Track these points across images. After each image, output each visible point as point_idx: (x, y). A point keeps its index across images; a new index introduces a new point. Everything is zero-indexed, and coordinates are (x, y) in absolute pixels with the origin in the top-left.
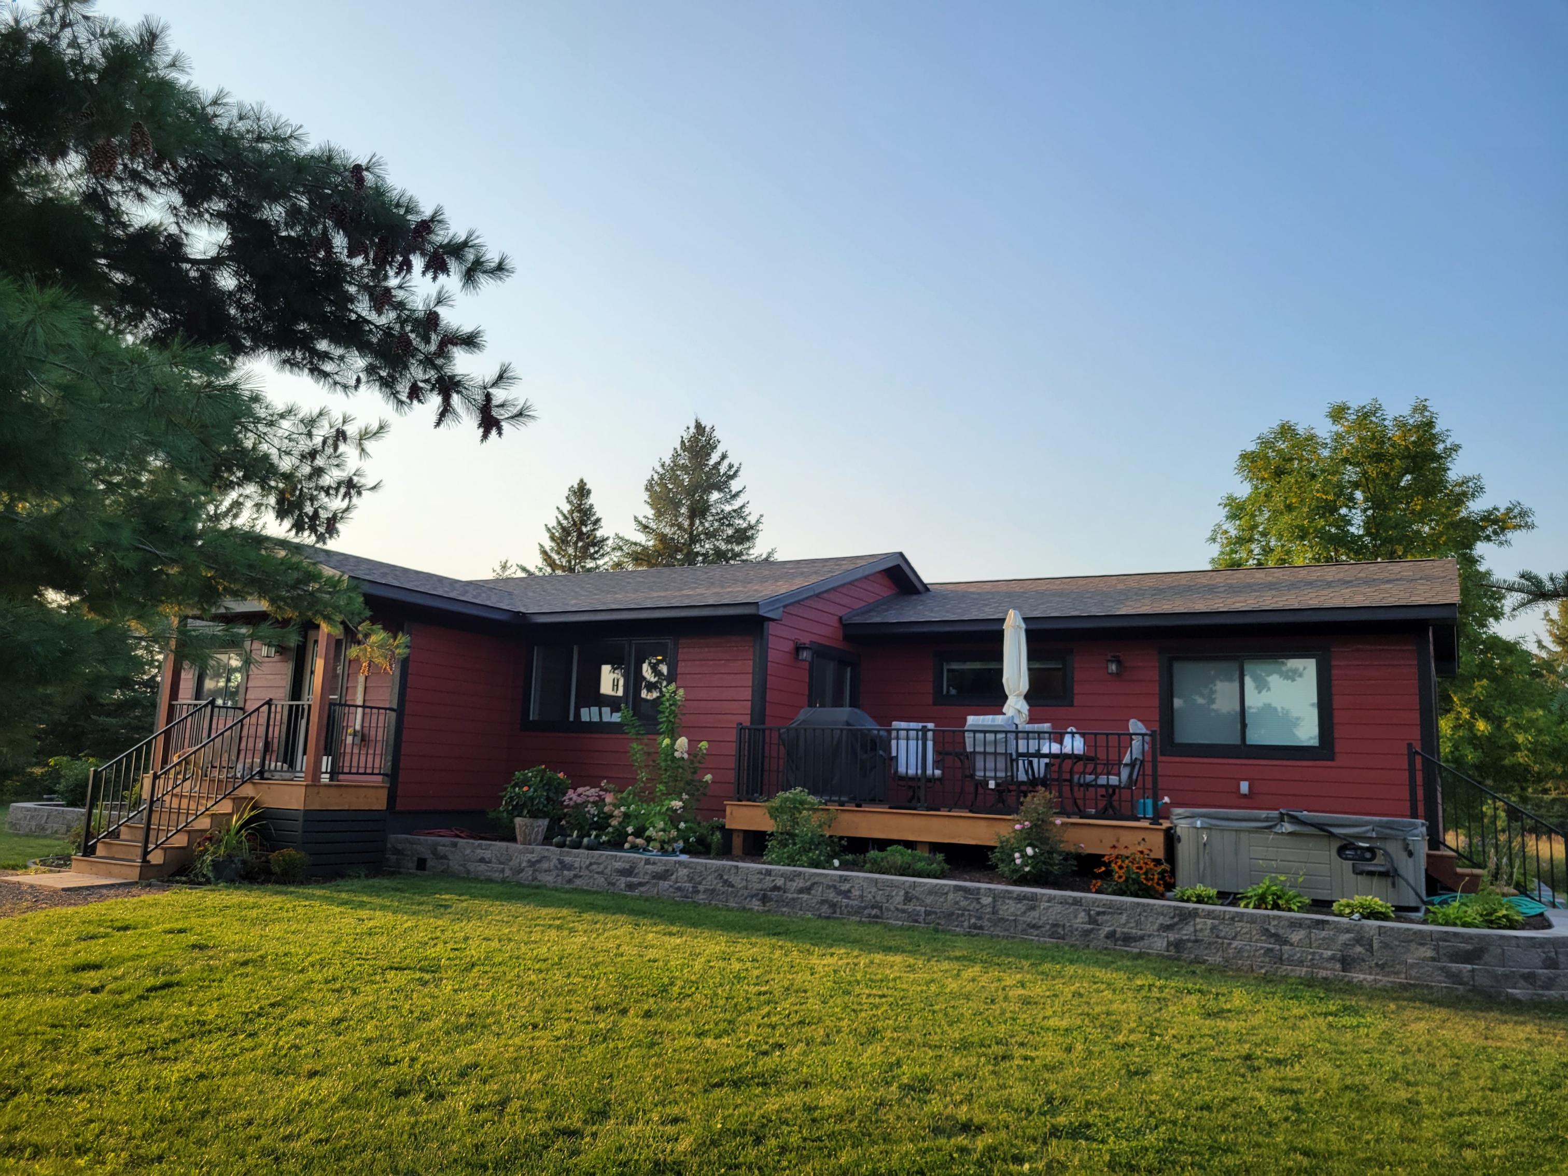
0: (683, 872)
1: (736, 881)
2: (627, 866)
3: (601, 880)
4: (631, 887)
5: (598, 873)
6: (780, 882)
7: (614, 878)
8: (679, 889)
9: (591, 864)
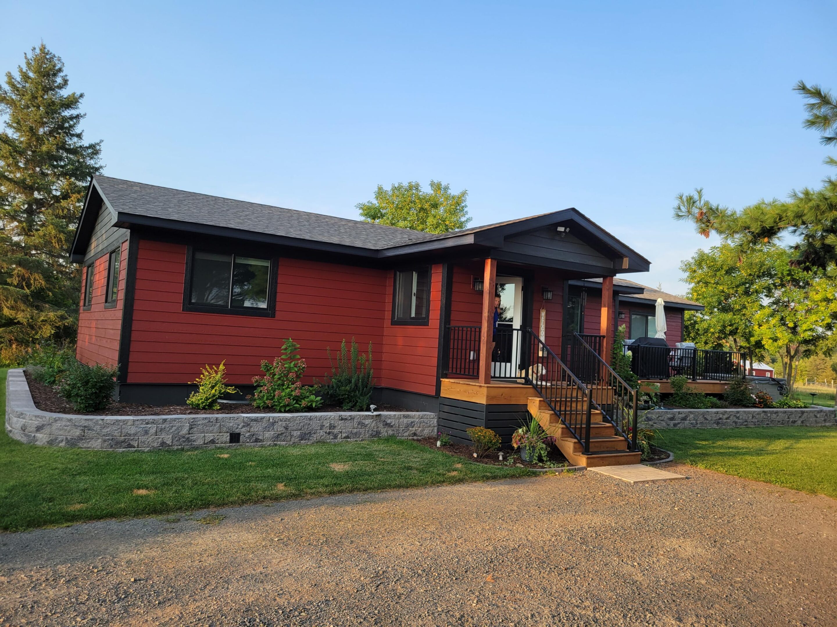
0: (692, 416)
1: (709, 417)
2: (672, 416)
3: (664, 424)
4: (675, 425)
5: (661, 420)
6: (721, 416)
7: (669, 422)
8: (692, 424)
9: (659, 417)
